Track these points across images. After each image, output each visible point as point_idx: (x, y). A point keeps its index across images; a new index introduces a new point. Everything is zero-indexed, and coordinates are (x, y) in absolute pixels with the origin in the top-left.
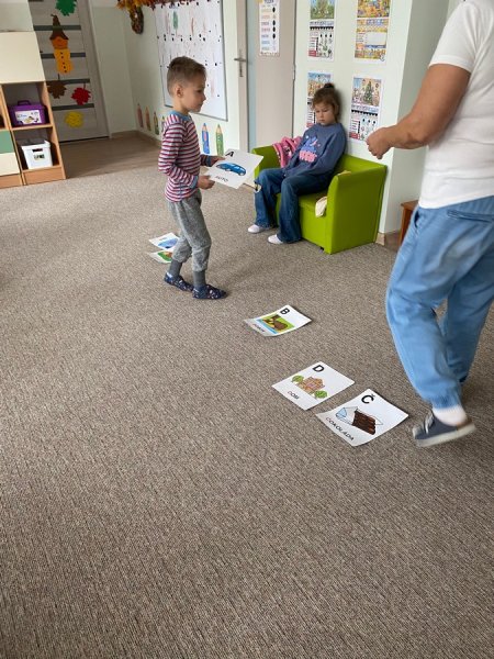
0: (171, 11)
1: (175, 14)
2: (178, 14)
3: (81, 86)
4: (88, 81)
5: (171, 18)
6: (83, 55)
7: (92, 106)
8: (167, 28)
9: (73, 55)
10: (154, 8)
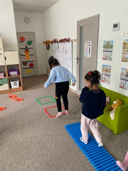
0: (57, 45)
1: (58, 46)
2: (59, 46)
3: (32, 63)
4: (34, 61)
5: (57, 47)
6: (33, 55)
7: (34, 68)
8: (56, 49)
9: (30, 55)
10: (52, 44)
